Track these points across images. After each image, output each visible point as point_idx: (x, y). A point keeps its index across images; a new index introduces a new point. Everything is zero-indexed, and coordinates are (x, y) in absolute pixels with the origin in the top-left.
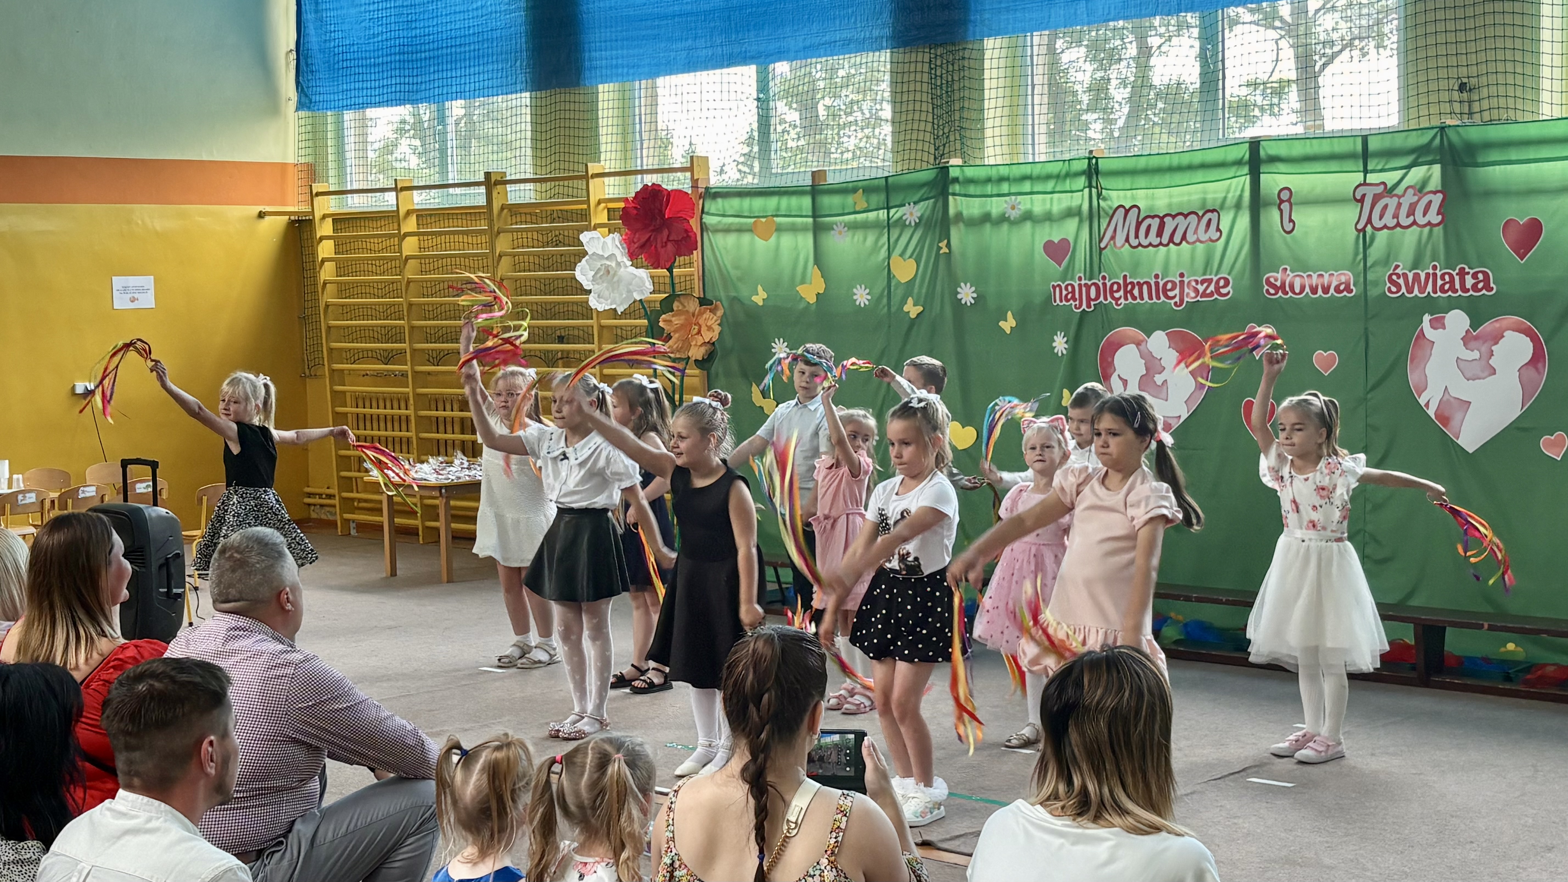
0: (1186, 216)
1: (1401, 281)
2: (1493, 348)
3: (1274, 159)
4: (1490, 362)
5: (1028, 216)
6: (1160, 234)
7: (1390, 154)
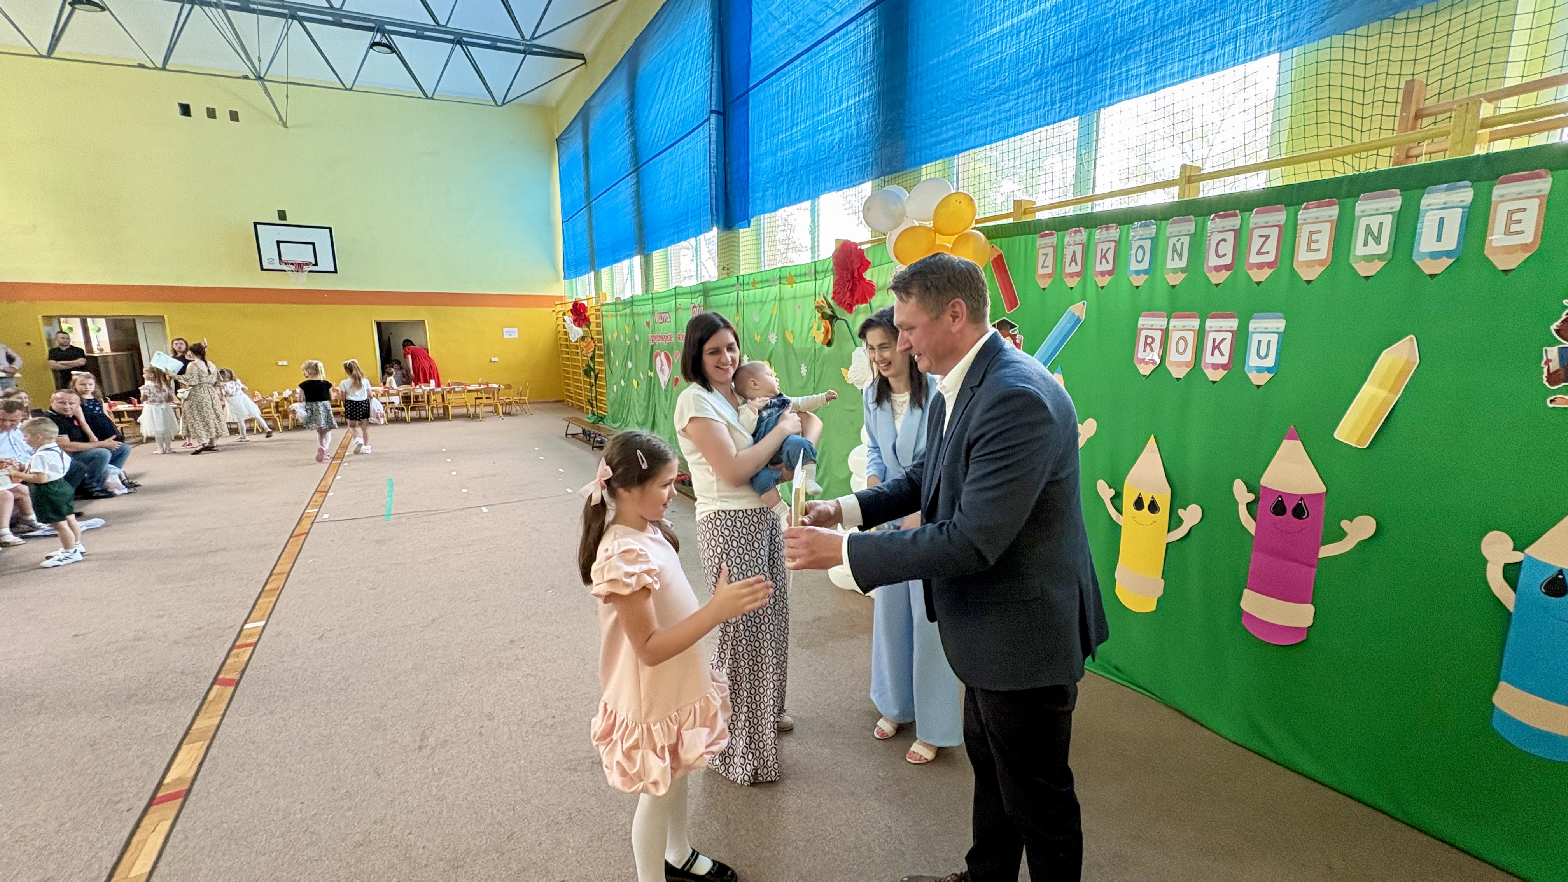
0: (667, 313)
3: (679, 294)
5: (644, 313)
6: (662, 319)
7: (695, 292)
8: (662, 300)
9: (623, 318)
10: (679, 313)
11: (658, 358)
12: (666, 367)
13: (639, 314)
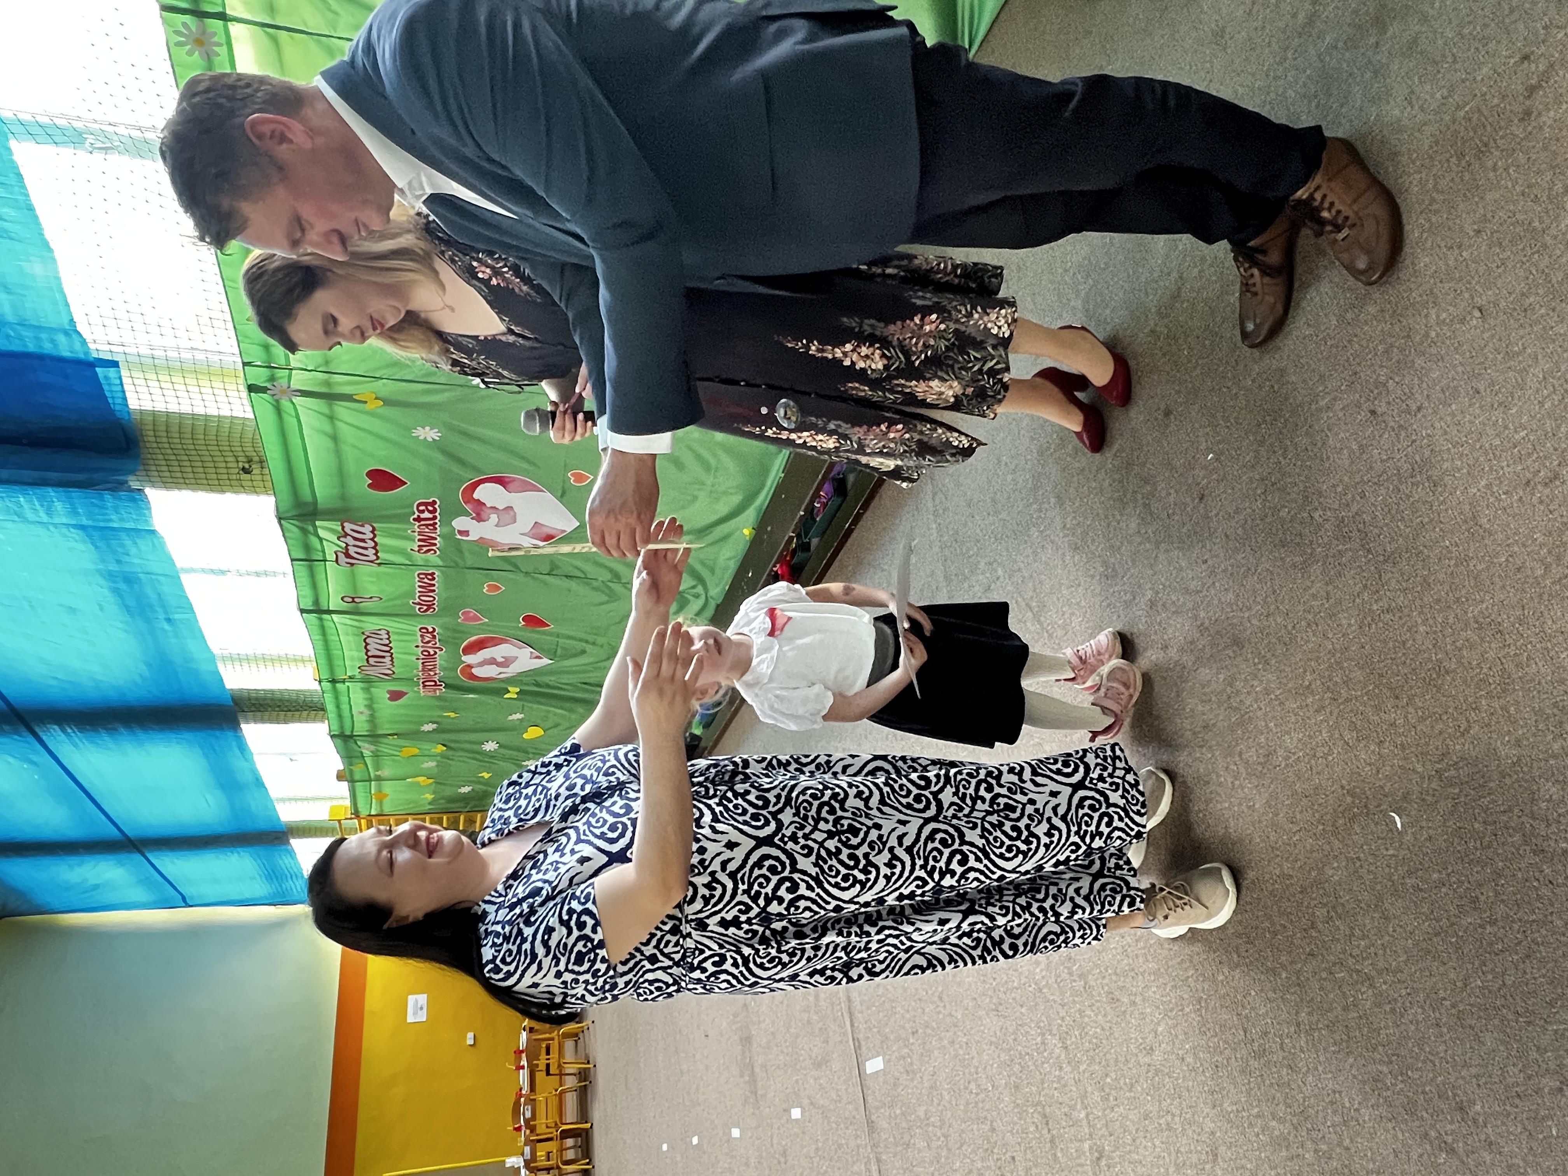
0: (367, 644)
1: (425, 549)
2: (488, 505)
3: (316, 602)
4: (501, 508)
5: (370, 707)
6: (383, 657)
7: (307, 548)
8: (336, 653)
9: (386, 761)
10: (365, 606)
11: (475, 671)
12: (498, 652)
13: (372, 720)
